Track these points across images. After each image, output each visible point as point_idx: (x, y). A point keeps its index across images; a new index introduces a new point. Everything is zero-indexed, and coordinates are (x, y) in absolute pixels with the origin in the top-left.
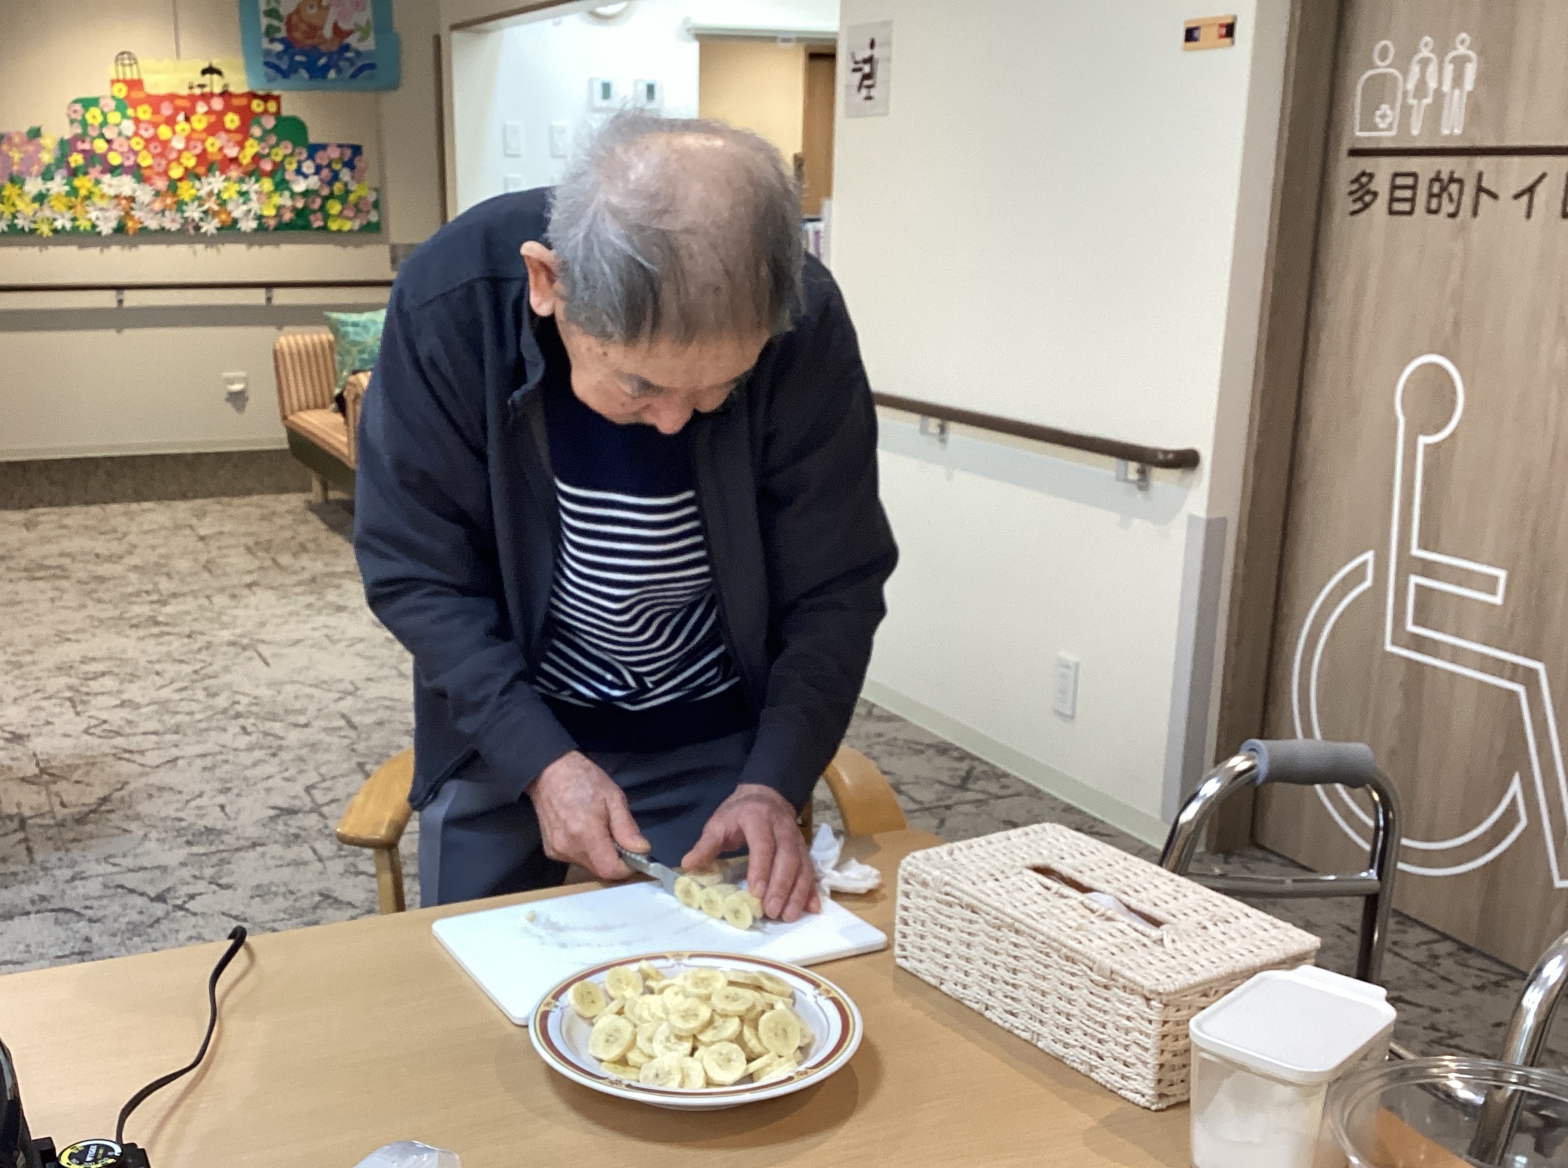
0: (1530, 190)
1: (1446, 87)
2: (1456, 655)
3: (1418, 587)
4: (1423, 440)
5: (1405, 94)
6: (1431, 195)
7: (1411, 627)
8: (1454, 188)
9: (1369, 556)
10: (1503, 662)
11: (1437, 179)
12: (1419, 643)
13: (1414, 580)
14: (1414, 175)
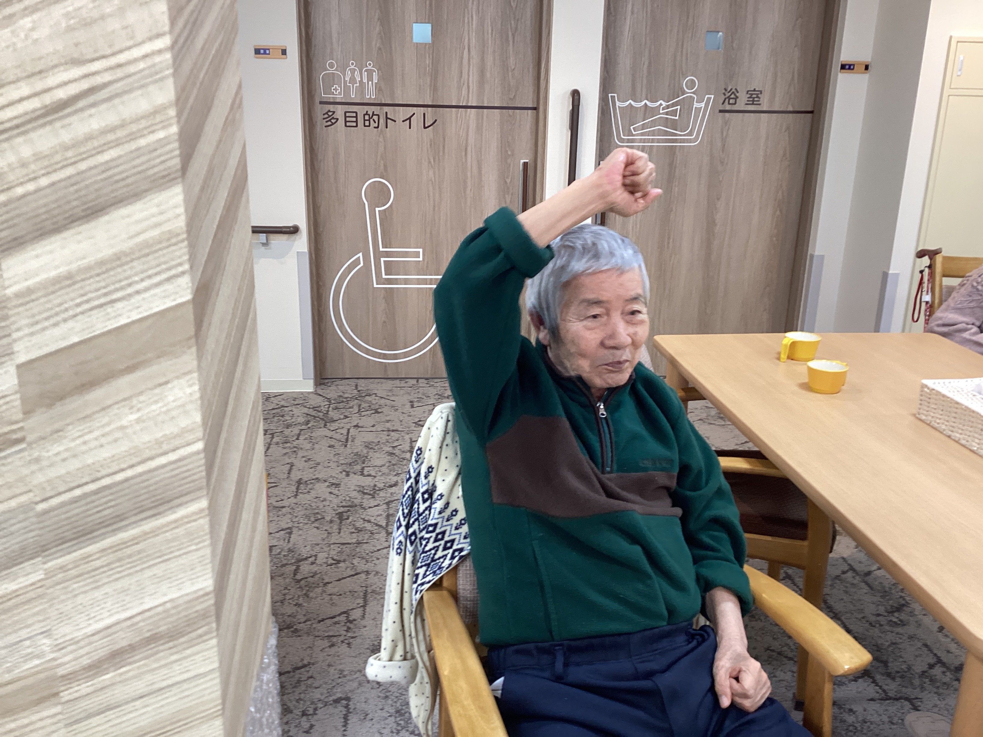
0: (410, 119)
1: (365, 80)
2: (406, 282)
3: (384, 261)
4: (377, 209)
5: (345, 82)
6: (365, 120)
7: (384, 276)
8: (375, 118)
9: (360, 255)
10: (426, 279)
11: (367, 114)
12: (389, 281)
13: (382, 260)
14: (356, 113)
